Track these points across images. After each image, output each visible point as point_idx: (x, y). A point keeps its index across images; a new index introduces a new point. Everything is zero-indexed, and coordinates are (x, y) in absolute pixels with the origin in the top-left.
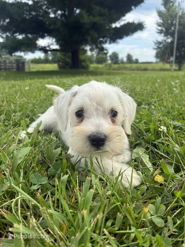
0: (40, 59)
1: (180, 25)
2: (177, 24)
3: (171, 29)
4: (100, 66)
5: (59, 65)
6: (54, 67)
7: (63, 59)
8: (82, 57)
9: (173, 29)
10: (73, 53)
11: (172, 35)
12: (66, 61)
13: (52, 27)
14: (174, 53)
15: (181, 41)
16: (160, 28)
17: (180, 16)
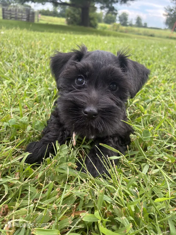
0: (48, 11)
4: (108, 26)
5: (67, 20)
6: (62, 21)
7: (72, 14)
8: (91, 14)
12: (75, 17)
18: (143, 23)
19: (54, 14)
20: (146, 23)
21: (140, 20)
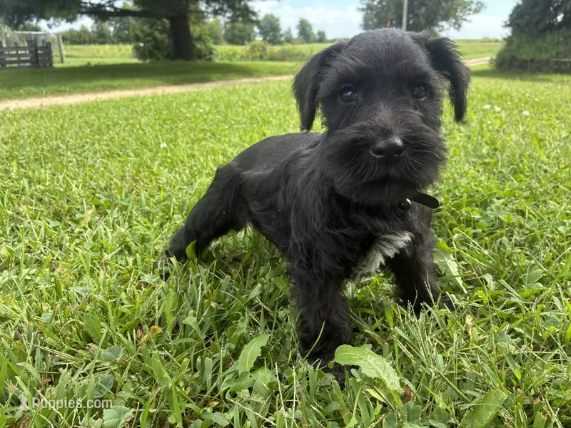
4: (239, 49)
5: (137, 49)
6: (123, 54)
7: (148, 35)
12: (155, 39)
14: (404, 20)
18: (315, 31)
19: (101, 38)
20: (321, 30)
21: (308, 28)
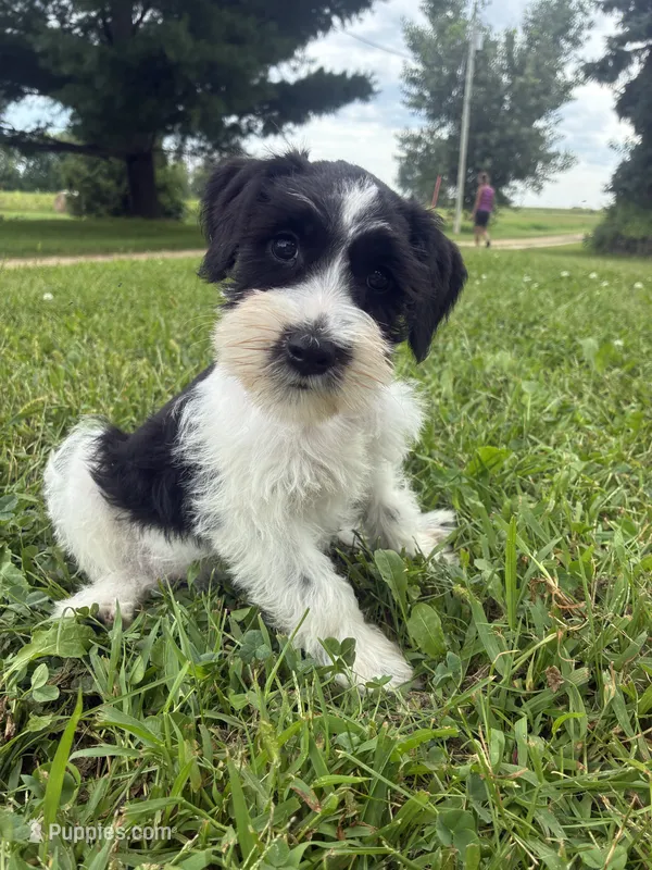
1: (476, 81)
2: (470, 76)
3: (450, 94)
7: (88, 180)
9: (454, 93)
10: (131, 159)
11: (454, 115)
12: (96, 186)
13: (66, 70)
14: (461, 176)
15: (480, 137)
16: (414, 90)
17: (477, 52)
